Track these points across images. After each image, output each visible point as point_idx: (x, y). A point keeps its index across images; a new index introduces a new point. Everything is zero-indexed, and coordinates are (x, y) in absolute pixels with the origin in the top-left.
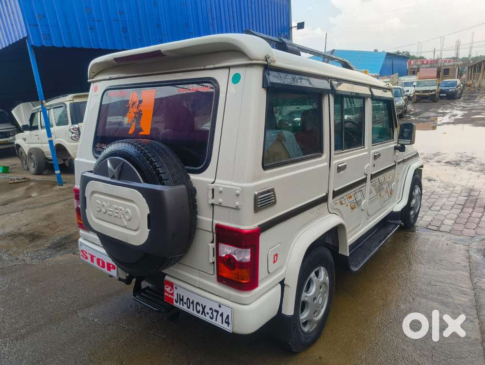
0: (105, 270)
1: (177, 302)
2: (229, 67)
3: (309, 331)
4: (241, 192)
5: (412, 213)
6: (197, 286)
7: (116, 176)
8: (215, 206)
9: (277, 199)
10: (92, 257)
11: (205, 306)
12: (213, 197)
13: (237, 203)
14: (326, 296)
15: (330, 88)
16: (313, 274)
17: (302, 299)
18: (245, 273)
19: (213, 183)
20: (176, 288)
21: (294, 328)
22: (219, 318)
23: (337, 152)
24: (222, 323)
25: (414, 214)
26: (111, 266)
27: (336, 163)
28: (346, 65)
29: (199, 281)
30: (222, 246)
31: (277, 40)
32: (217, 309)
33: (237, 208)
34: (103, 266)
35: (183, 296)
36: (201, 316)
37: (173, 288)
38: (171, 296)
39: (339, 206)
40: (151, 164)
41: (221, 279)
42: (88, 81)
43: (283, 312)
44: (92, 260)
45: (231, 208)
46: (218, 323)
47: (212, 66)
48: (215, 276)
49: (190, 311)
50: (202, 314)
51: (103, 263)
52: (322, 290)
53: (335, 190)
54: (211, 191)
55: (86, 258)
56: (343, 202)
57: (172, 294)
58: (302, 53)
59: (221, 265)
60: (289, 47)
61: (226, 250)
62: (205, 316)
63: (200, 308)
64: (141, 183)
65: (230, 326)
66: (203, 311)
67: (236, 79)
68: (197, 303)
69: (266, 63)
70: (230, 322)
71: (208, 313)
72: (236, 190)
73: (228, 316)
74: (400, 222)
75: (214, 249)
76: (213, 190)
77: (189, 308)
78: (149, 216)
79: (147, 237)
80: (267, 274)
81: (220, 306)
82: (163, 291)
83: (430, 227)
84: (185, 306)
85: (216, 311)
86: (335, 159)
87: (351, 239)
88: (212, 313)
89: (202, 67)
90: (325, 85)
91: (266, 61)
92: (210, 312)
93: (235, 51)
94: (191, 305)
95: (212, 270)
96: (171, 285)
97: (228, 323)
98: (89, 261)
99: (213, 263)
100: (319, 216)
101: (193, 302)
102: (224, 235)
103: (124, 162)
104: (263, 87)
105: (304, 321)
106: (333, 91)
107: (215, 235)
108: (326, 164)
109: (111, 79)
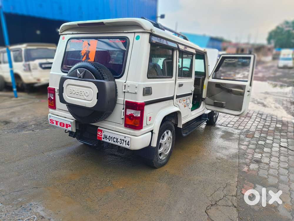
0: (65, 128)
1: (103, 139)
2: (135, 33)
3: (162, 159)
4: (138, 86)
5: (214, 116)
6: (114, 130)
7: (82, 77)
8: (125, 93)
9: (152, 92)
10: (57, 122)
11: (118, 138)
12: (125, 89)
13: (136, 91)
14: (171, 144)
15: (177, 47)
16: (165, 132)
17: (160, 142)
18: (138, 121)
19: (125, 82)
20: (104, 132)
21: (156, 154)
22: (124, 143)
23: (179, 78)
24: (126, 145)
25: (215, 117)
26: (68, 125)
27: (178, 82)
28: (185, 38)
29: (116, 128)
30: (128, 110)
31: (155, 23)
32: (124, 139)
33: (136, 93)
34: (64, 126)
35: (107, 136)
36: (116, 143)
37: (102, 133)
38: (101, 136)
39: (178, 103)
40: (99, 72)
41: (126, 126)
42: (59, 34)
43: (151, 146)
44: (57, 124)
45: (133, 93)
46: (124, 145)
47: (127, 32)
48: (123, 125)
49: (110, 142)
50: (116, 142)
51: (64, 124)
52: (169, 140)
53: (177, 95)
54: (124, 86)
55: (53, 123)
56: (181, 102)
57: (101, 135)
58: (165, 30)
59: (127, 119)
60: (160, 26)
61: (129, 112)
62: (118, 143)
63: (115, 140)
64: (94, 79)
65: (129, 146)
66: (117, 141)
67: (138, 38)
68: (114, 138)
69: (151, 32)
70: (129, 144)
71: (119, 142)
72: (136, 85)
73: (129, 141)
74: (208, 119)
75: (124, 112)
76: (125, 85)
77: (110, 140)
78: (98, 94)
79: (96, 103)
80: (146, 125)
81: (125, 138)
82: (97, 134)
83: (222, 125)
84: (108, 140)
85: (123, 140)
86: (178, 81)
87: (184, 122)
88: (121, 141)
89: (122, 32)
90: (175, 45)
91: (151, 31)
92: (120, 141)
93: (138, 26)
94: (111, 139)
95: (122, 122)
96: (101, 131)
97: (128, 145)
98: (55, 124)
99: (123, 119)
100: (170, 105)
101: (112, 138)
102: (129, 105)
103: (86, 71)
104: (149, 42)
105: (160, 152)
106: (178, 49)
107: (125, 106)
108: (174, 82)
109: (73, 34)
